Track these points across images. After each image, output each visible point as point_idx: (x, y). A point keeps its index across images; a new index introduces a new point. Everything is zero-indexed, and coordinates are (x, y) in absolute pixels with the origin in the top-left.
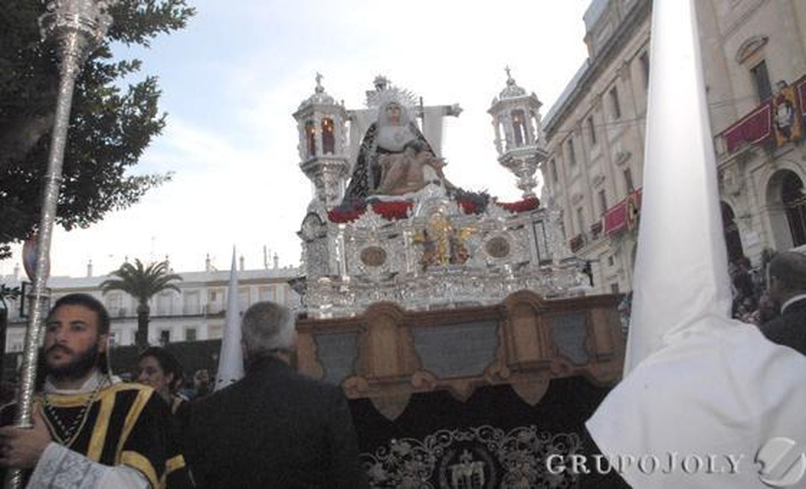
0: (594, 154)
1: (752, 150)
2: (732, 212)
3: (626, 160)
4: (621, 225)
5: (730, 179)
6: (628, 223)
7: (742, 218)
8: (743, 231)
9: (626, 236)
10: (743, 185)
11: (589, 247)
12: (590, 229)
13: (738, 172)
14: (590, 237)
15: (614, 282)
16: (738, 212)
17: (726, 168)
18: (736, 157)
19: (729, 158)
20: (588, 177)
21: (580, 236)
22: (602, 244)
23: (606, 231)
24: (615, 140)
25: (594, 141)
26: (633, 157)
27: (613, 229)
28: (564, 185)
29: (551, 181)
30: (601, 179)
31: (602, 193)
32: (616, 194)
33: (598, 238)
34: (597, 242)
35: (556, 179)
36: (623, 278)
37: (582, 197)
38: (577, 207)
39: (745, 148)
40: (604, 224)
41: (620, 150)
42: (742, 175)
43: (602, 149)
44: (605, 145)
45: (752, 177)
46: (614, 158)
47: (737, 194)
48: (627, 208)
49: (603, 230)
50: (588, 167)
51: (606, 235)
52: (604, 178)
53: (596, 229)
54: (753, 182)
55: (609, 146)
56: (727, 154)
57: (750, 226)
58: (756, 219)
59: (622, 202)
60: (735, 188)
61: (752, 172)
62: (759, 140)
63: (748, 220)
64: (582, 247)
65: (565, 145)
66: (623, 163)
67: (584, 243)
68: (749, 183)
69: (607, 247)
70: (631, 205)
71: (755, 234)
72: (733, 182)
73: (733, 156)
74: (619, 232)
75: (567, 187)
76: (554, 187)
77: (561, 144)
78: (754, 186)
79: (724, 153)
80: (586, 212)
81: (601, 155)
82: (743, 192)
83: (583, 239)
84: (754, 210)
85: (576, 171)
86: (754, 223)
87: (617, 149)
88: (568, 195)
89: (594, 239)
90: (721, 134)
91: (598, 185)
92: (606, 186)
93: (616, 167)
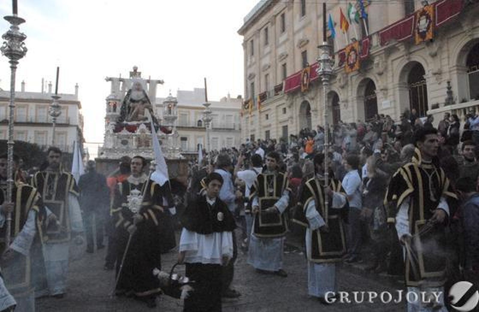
0: (282, 39)
1: (397, 46)
2: (374, 85)
3: (305, 44)
4: (297, 87)
5: (378, 64)
6: (302, 85)
7: (382, 90)
8: (380, 99)
9: (299, 95)
10: (386, 69)
11: (271, 100)
12: (273, 88)
13: (384, 60)
14: (272, 93)
15: (285, 124)
16: (379, 86)
17: (377, 56)
18: (385, 49)
19: (380, 49)
20: (276, 54)
21: (265, 92)
22: (280, 99)
23: (285, 90)
24: (299, 31)
25: (283, 30)
26: (310, 43)
27: (291, 89)
28: (258, 58)
29: (249, 55)
30: (284, 56)
31: (284, 65)
32: (294, 66)
33: (278, 94)
34: (278, 97)
35: (252, 54)
36: (292, 123)
37: (269, 67)
38: (266, 73)
39: (393, 43)
40: (284, 85)
41: (301, 38)
42: (386, 62)
43: (289, 35)
44: (291, 34)
45: (392, 64)
46: (296, 43)
47: (380, 74)
48: (302, 76)
49: (283, 90)
50: (277, 47)
51: (285, 93)
52: (287, 55)
53: (278, 89)
54: (392, 67)
55: (294, 34)
56: (380, 46)
57: (386, 96)
58: (390, 92)
59: (299, 72)
60: (381, 69)
61: (393, 61)
62: (403, 39)
63: (385, 92)
64: (266, 99)
65: (263, 31)
66: (303, 46)
67: (267, 98)
68: (390, 68)
69: (284, 101)
70: (306, 74)
71: (388, 101)
72: (380, 66)
73: (383, 48)
74: (294, 92)
75: (260, 59)
76: (251, 59)
77: (259, 30)
78: (392, 70)
79: (377, 46)
80: (271, 76)
81: (287, 40)
82: (385, 73)
83: (267, 94)
84: (390, 86)
85: (268, 49)
86: (389, 94)
87: (300, 36)
88: (260, 64)
89: (275, 95)
90: (378, 32)
91: (282, 60)
92: (288, 61)
93: (297, 49)
